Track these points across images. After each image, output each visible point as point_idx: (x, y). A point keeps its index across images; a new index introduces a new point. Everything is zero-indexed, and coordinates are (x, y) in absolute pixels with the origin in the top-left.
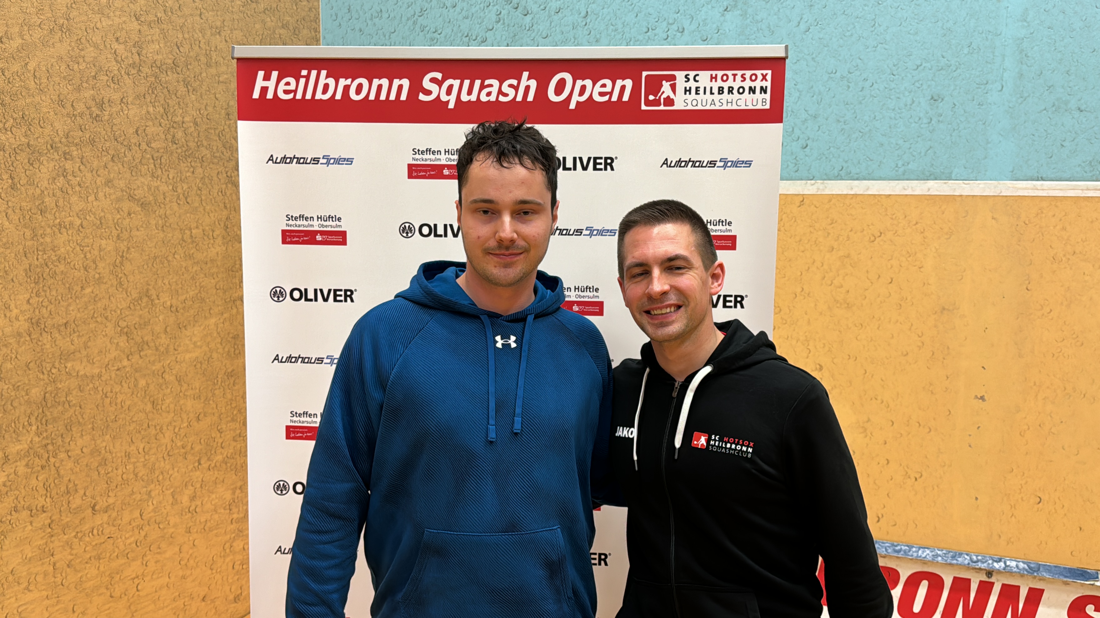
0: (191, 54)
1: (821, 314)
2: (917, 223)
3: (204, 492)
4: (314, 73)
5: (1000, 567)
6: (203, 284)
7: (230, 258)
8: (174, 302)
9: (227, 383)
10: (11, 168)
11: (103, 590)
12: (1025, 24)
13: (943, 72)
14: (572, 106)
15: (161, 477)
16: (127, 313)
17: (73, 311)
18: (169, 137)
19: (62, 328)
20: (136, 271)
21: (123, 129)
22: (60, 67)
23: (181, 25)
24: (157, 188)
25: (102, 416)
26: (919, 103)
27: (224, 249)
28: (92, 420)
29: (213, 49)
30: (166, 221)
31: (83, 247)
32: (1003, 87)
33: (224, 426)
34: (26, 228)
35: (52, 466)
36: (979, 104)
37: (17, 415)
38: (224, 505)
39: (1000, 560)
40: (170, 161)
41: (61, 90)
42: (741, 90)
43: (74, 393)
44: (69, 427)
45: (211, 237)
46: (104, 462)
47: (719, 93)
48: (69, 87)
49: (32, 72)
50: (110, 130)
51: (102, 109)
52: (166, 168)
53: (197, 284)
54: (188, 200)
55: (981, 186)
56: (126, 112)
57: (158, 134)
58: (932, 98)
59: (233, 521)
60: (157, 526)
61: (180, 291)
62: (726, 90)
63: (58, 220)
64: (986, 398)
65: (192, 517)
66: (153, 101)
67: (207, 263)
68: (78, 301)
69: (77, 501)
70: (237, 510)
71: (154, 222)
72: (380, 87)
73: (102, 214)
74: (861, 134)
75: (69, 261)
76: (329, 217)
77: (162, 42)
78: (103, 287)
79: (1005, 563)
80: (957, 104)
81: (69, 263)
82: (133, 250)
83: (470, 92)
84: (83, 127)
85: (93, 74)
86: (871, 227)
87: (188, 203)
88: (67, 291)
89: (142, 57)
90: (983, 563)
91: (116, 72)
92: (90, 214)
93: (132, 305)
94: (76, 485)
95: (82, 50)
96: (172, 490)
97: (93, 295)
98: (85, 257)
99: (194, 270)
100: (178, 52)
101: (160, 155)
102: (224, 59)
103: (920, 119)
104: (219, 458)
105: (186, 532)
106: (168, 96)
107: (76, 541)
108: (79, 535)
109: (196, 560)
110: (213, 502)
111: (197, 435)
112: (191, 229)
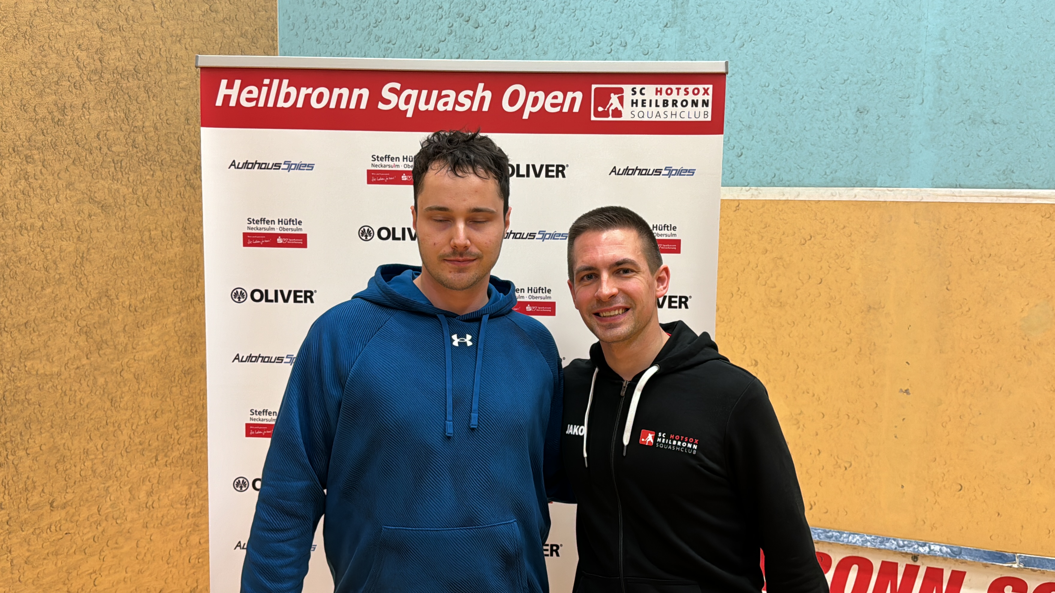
0: (152, 61)
1: (756, 312)
2: (844, 227)
3: (160, 487)
4: (276, 82)
5: (925, 551)
6: (161, 284)
7: (188, 259)
8: (133, 302)
9: (184, 381)
11: (61, 586)
12: (944, 43)
13: (869, 86)
14: (526, 116)
15: (118, 474)
16: (87, 312)
17: (33, 310)
18: (130, 141)
19: (23, 327)
20: (96, 272)
21: (84, 133)
22: (23, 73)
23: (142, 33)
24: (118, 190)
25: (61, 414)
26: (846, 114)
27: (182, 249)
28: (51, 418)
29: (173, 57)
30: (125, 223)
31: (43, 248)
32: (923, 101)
33: (181, 423)
35: (11, 463)
36: (902, 116)
38: (181, 500)
39: (924, 545)
40: (130, 165)
41: (24, 95)
42: (684, 103)
44: (27, 425)
45: (170, 239)
46: (63, 459)
47: (664, 106)
48: (31, 92)
50: (72, 135)
51: (64, 114)
52: (126, 171)
53: (156, 284)
54: (148, 202)
55: (904, 192)
56: (87, 117)
57: (118, 138)
58: (858, 110)
59: (189, 517)
60: (114, 521)
61: (138, 290)
62: (670, 103)
63: (18, 223)
64: (910, 392)
65: (150, 512)
66: (114, 106)
67: (165, 264)
68: (38, 301)
69: (35, 499)
70: (194, 504)
71: (113, 224)
72: (340, 96)
73: (63, 216)
74: (792, 144)
75: (30, 261)
76: (290, 221)
77: (124, 49)
78: (63, 287)
79: (930, 547)
80: (881, 116)
81: (30, 264)
82: (93, 251)
83: (427, 102)
84: (45, 131)
85: (56, 79)
86: (802, 231)
87: (147, 205)
88: (28, 290)
89: (104, 64)
90: (909, 547)
91: (78, 78)
92: (52, 216)
93: (91, 305)
94: (34, 482)
95: (45, 56)
96: (130, 486)
97: (54, 295)
98: (46, 257)
99: (153, 270)
100: (139, 59)
101: (121, 158)
102: (184, 67)
103: (847, 129)
104: (176, 454)
105: (143, 527)
106: (129, 102)
107: (33, 537)
108: (37, 532)
109: (153, 555)
110: (170, 498)
111: (155, 432)
112: (150, 231)
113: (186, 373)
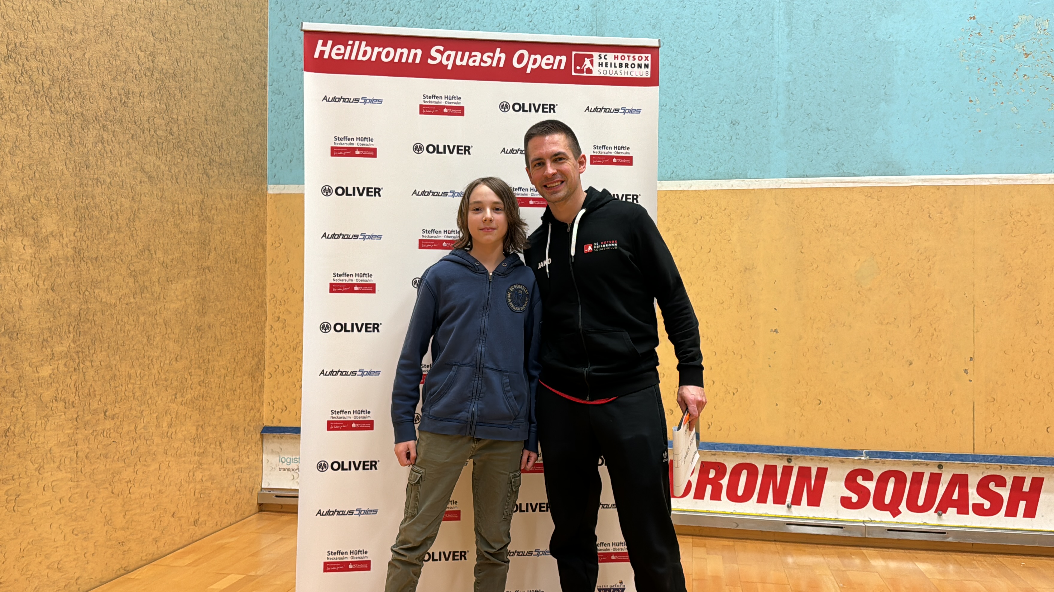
0: (185, 69)
2: (725, 209)
4: (357, 43)
6: (184, 250)
8: (165, 259)
9: (197, 335)
10: (71, 129)
11: (108, 486)
12: (791, 73)
13: (739, 105)
14: (528, 71)
15: (150, 401)
16: (135, 260)
17: (102, 248)
18: (169, 129)
19: (94, 261)
20: (143, 228)
21: (140, 116)
23: (180, 45)
24: (159, 166)
25: (115, 339)
26: (723, 126)
27: (199, 225)
28: (109, 340)
29: (199, 68)
30: (163, 194)
31: (110, 200)
32: (778, 115)
33: (193, 371)
34: (77, 176)
35: (81, 370)
36: (763, 126)
37: (62, 322)
40: (168, 148)
41: (104, 78)
42: (633, 66)
43: (98, 314)
44: (93, 342)
46: (114, 377)
47: (620, 67)
48: (109, 76)
49: (88, 60)
50: (131, 115)
51: (128, 98)
52: (165, 152)
53: (181, 249)
54: (178, 181)
57: (161, 125)
58: (732, 123)
59: (196, 454)
60: (145, 441)
61: (169, 251)
62: (624, 65)
63: (96, 176)
64: (778, 330)
65: (169, 442)
66: (159, 99)
67: (187, 234)
68: (105, 242)
69: (95, 405)
72: (402, 54)
73: (124, 178)
74: (685, 148)
76: (365, 139)
77: (168, 55)
78: (121, 234)
80: (748, 126)
81: (102, 211)
82: (141, 211)
83: (462, 60)
84: (116, 108)
85: (124, 70)
86: (694, 213)
87: (177, 183)
89: (154, 64)
91: (138, 72)
92: (117, 176)
93: (138, 255)
94: (95, 391)
95: (119, 51)
96: (156, 414)
97: (115, 240)
98: (111, 208)
100: (177, 66)
101: (161, 141)
103: (725, 136)
104: (189, 396)
105: (164, 453)
106: (169, 98)
107: (92, 437)
108: (95, 433)
109: (170, 479)
110: (183, 433)
111: (176, 373)
112: (178, 204)
113: (199, 329)
